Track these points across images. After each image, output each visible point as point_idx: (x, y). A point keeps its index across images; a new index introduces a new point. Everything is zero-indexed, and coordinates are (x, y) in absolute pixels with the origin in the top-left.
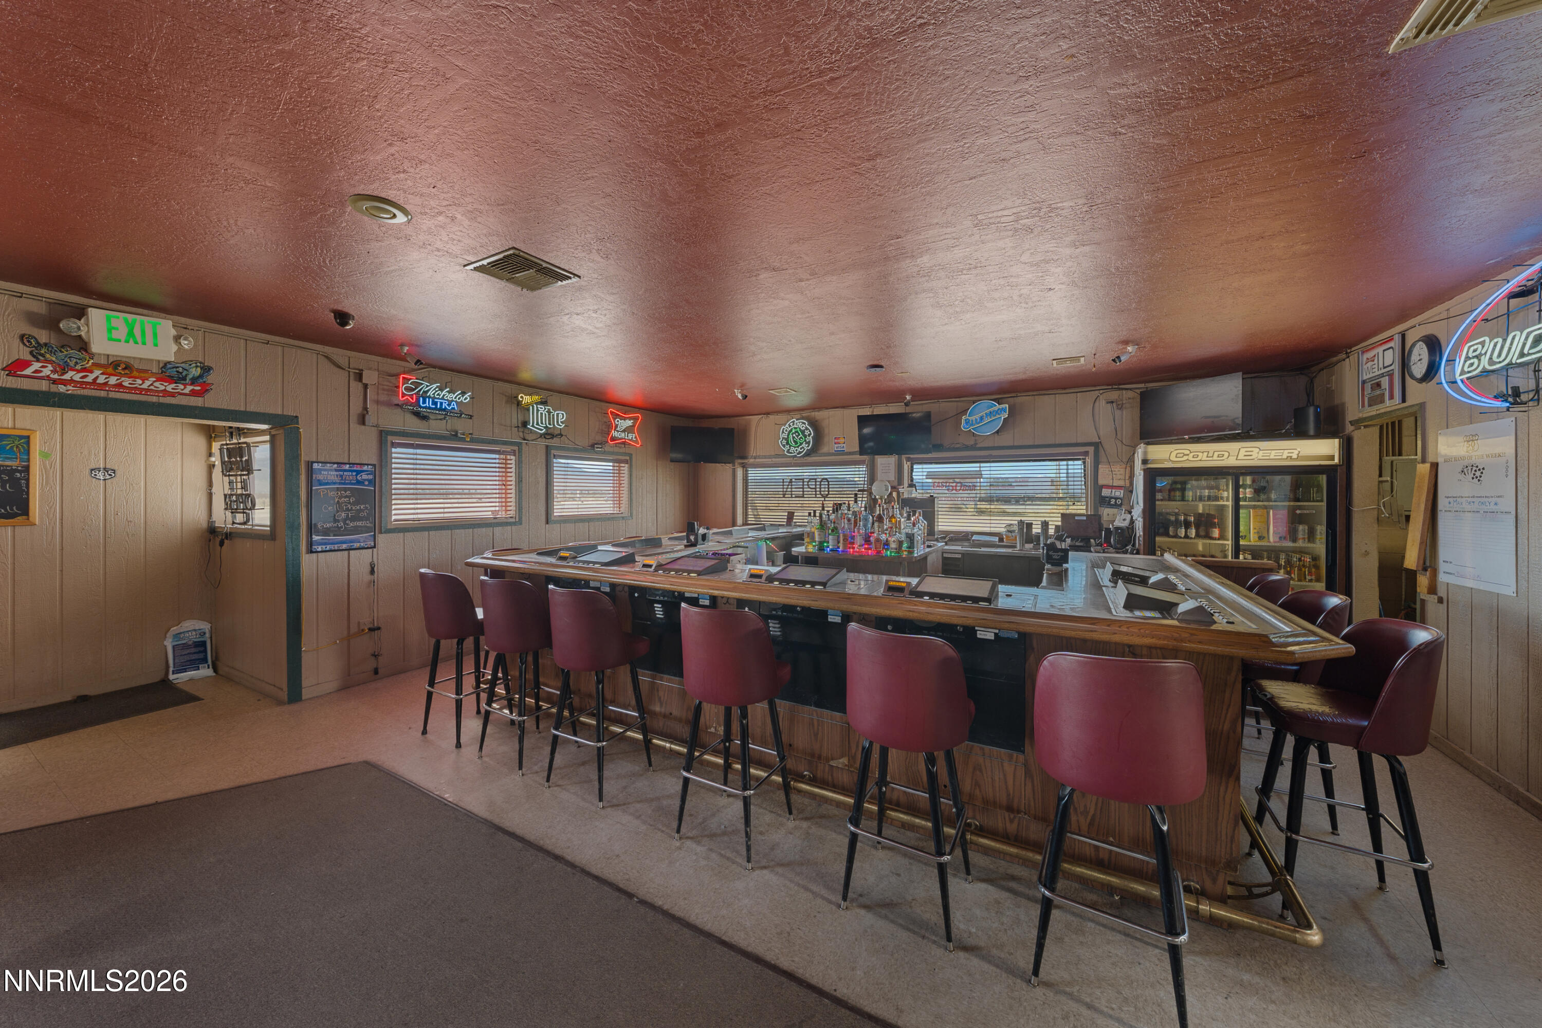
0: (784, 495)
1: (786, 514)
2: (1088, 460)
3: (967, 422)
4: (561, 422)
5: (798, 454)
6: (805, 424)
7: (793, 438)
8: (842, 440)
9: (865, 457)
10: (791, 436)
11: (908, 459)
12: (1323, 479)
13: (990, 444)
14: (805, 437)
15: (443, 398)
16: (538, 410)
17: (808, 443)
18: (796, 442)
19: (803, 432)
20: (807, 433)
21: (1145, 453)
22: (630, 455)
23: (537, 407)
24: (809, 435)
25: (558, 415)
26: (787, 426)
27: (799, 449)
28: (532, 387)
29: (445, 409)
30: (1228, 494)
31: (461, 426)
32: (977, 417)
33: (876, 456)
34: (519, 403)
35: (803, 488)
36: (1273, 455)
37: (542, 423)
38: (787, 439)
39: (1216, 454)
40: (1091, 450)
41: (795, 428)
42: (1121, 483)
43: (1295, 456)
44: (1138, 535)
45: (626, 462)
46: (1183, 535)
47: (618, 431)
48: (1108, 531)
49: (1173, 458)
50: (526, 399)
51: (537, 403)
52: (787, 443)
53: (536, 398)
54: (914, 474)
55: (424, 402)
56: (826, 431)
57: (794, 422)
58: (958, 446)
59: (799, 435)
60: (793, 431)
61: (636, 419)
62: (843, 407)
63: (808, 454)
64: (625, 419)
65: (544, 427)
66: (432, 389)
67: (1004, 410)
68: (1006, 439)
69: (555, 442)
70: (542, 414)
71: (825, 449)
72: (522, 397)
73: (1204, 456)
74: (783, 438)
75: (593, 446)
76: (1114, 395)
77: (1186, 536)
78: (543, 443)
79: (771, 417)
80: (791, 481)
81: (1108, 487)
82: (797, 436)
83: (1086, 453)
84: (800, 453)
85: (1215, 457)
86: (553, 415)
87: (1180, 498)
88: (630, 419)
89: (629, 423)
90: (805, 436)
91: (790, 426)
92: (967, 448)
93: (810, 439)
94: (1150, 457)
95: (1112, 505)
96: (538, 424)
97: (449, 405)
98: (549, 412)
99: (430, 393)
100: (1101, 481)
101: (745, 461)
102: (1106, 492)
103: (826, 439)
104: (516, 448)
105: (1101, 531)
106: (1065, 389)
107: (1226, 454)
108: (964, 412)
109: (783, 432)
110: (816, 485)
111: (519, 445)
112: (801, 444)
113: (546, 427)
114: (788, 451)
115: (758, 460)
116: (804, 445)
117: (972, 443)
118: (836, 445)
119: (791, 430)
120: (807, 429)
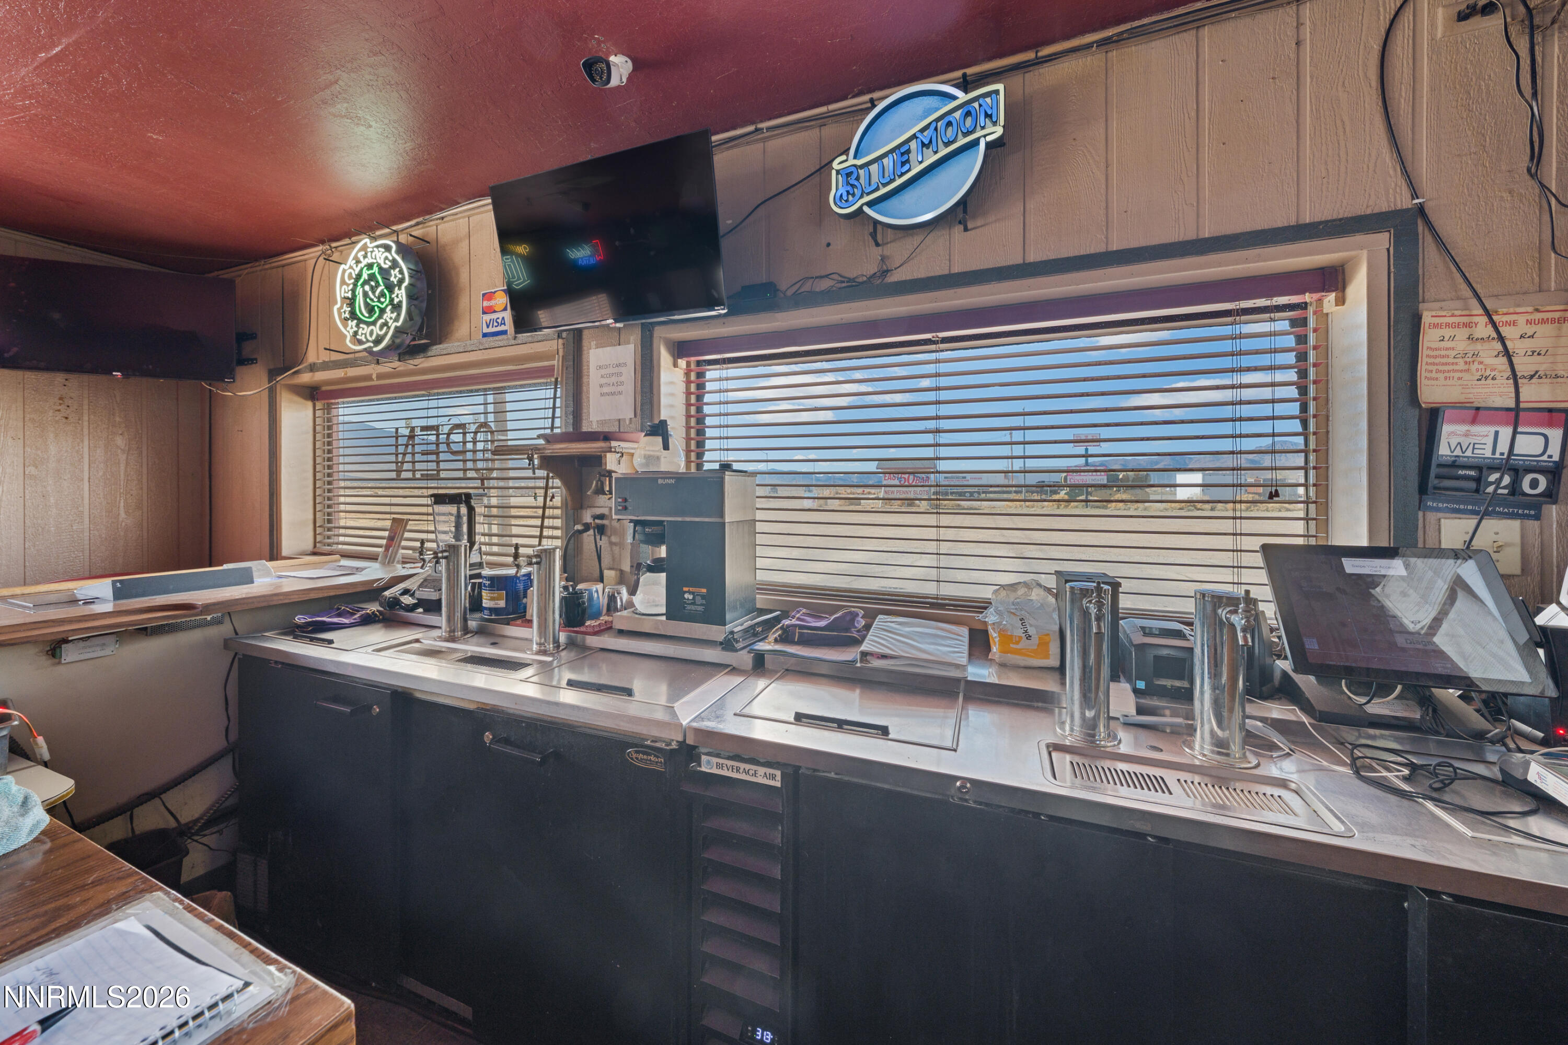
0: (399, 471)
1: (388, 524)
3: (850, 180)
5: (378, 343)
6: (390, 249)
7: (365, 294)
8: (499, 301)
10: (359, 290)
11: (680, 349)
13: (933, 265)
14: (391, 291)
17: (397, 307)
18: (371, 310)
19: (385, 273)
20: (394, 276)
24: (401, 281)
26: (351, 262)
27: (376, 330)
33: (586, 342)
35: (437, 454)
38: (351, 302)
41: (370, 266)
52: (353, 315)
54: (707, 398)
56: (464, 277)
57: (365, 248)
58: (825, 285)
59: (378, 285)
60: (365, 276)
67: (984, 111)
71: (462, 333)
74: (344, 300)
80: (412, 434)
81: (1453, 413)
82: (373, 289)
84: (378, 340)
90: (390, 287)
91: (358, 262)
92: (852, 288)
93: (401, 295)
103: (463, 303)
109: (343, 282)
110: (464, 443)
112: (382, 312)
114: (355, 338)
116: (389, 315)
117: (871, 268)
118: (487, 317)
119: (359, 276)
120: (395, 264)
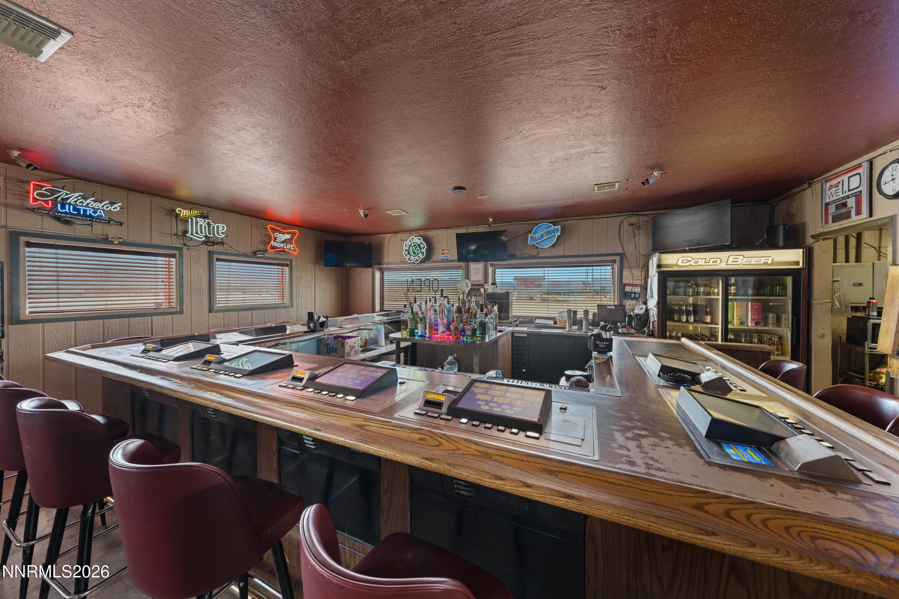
0: (408, 290)
2: (616, 266)
3: (532, 238)
4: (222, 233)
5: (416, 261)
6: (420, 239)
7: (413, 249)
8: (446, 252)
9: (462, 264)
10: (411, 248)
11: (492, 265)
12: (789, 280)
13: (548, 255)
14: (421, 249)
15: (87, 205)
16: (197, 223)
17: (423, 253)
18: (414, 253)
19: (419, 245)
20: (422, 246)
21: (659, 260)
22: (291, 261)
23: (196, 220)
24: (424, 248)
25: (218, 227)
26: (408, 241)
27: (416, 258)
28: (190, 203)
29: (90, 216)
30: (718, 291)
31: (112, 232)
32: (539, 235)
33: (470, 263)
34: (177, 216)
35: (421, 285)
36: (753, 261)
37: (202, 233)
38: (408, 251)
39: (712, 260)
40: (618, 258)
41: (414, 243)
42: (639, 282)
43: (770, 262)
44: (652, 320)
45: (287, 265)
46: (685, 321)
47: (277, 242)
48: (630, 317)
49: (680, 263)
50: (184, 213)
51: (196, 217)
52: (409, 254)
53: (195, 212)
54: (496, 275)
55: (63, 207)
56: (436, 245)
57: (413, 238)
58: (526, 256)
59: (417, 247)
60: (413, 245)
61: (293, 234)
62: (447, 228)
63: (423, 261)
64: (284, 233)
65: (204, 236)
66: (74, 198)
67: (557, 230)
68: (559, 251)
69: (216, 248)
70: (201, 226)
71: (435, 258)
72: (179, 211)
73: (702, 262)
74: (406, 250)
75: (255, 253)
76: (634, 219)
77: (687, 321)
78: (205, 248)
79: (399, 235)
80: (413, 281)
81: (629, 285)
82: (415, 248)
83: (614, 261)
84: (417, 260)
85: (711, 263)
86: (213, 227)
87: (683, 293)
88: (288, 233)
89: (288, 236)
91: (410, 241)
92: (532, 257)
93: (424, 250)
94: (663, 262)
95: (632, 298)
96: (197, 233)
97: (95, 212)
98: (209, 224)
99: (71, 201)
100: (625, 281)
101: (381, 266)
102: (628, 289)
103: (436, 251)
104: (177, 252)
105: (625, 316)
106: (599, 215)
107: (719, 261)
108: (530, 231)
109: (406, 246)
110: (429, 283)
111: (179, 249)
112: (418, 254)
113: (206, 236)
114: (409, 259)
115: (389, 266)
116: (420, 255)
117: (536, 253)
118: (443, 255)
119: (411, 244)
120: (422, 243)
